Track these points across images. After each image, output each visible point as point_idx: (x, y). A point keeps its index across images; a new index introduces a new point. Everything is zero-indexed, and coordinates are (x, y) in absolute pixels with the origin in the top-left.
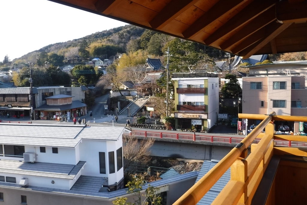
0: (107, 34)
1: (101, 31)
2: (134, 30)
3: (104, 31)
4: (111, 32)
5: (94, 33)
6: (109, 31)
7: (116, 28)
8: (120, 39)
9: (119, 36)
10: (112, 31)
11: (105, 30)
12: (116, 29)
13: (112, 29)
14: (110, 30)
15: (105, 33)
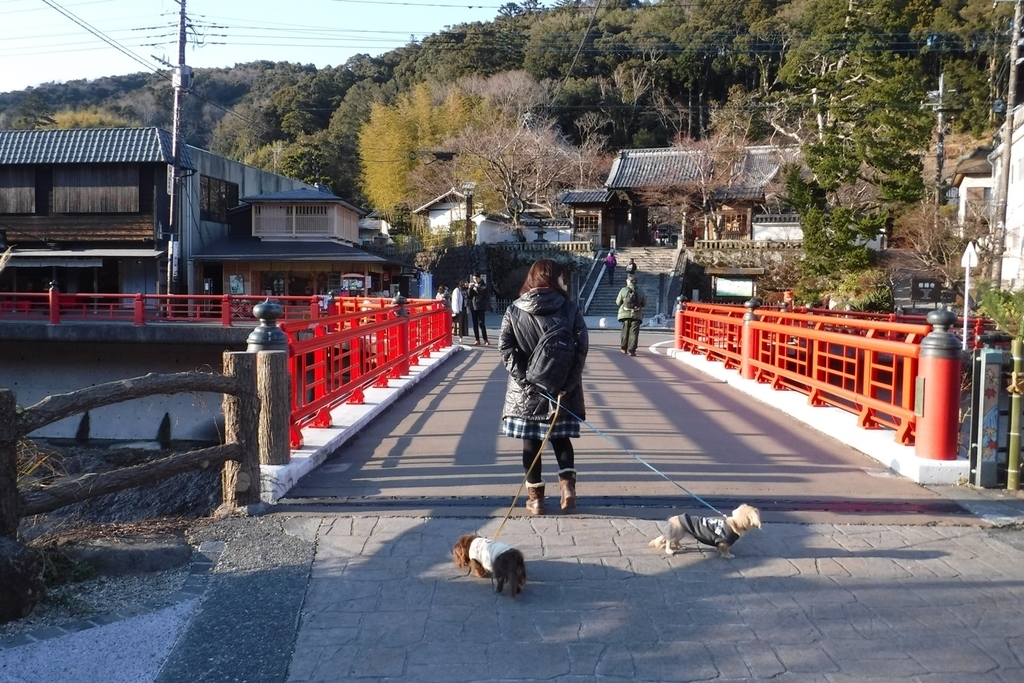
0: (91, 93)
1: (64, 82)
2: (207, 86)
3: (77, 82)
4: (106, 87)
5: (35, 85)
6: (98, 82)
7: (125, 77)
8: (162, 111)
9: (159, 97)
10: (108, 83)
11: (81, 78)
12: (124, 80)
13: (106, 78)
14: (101, 80)
15: (81, 88)
